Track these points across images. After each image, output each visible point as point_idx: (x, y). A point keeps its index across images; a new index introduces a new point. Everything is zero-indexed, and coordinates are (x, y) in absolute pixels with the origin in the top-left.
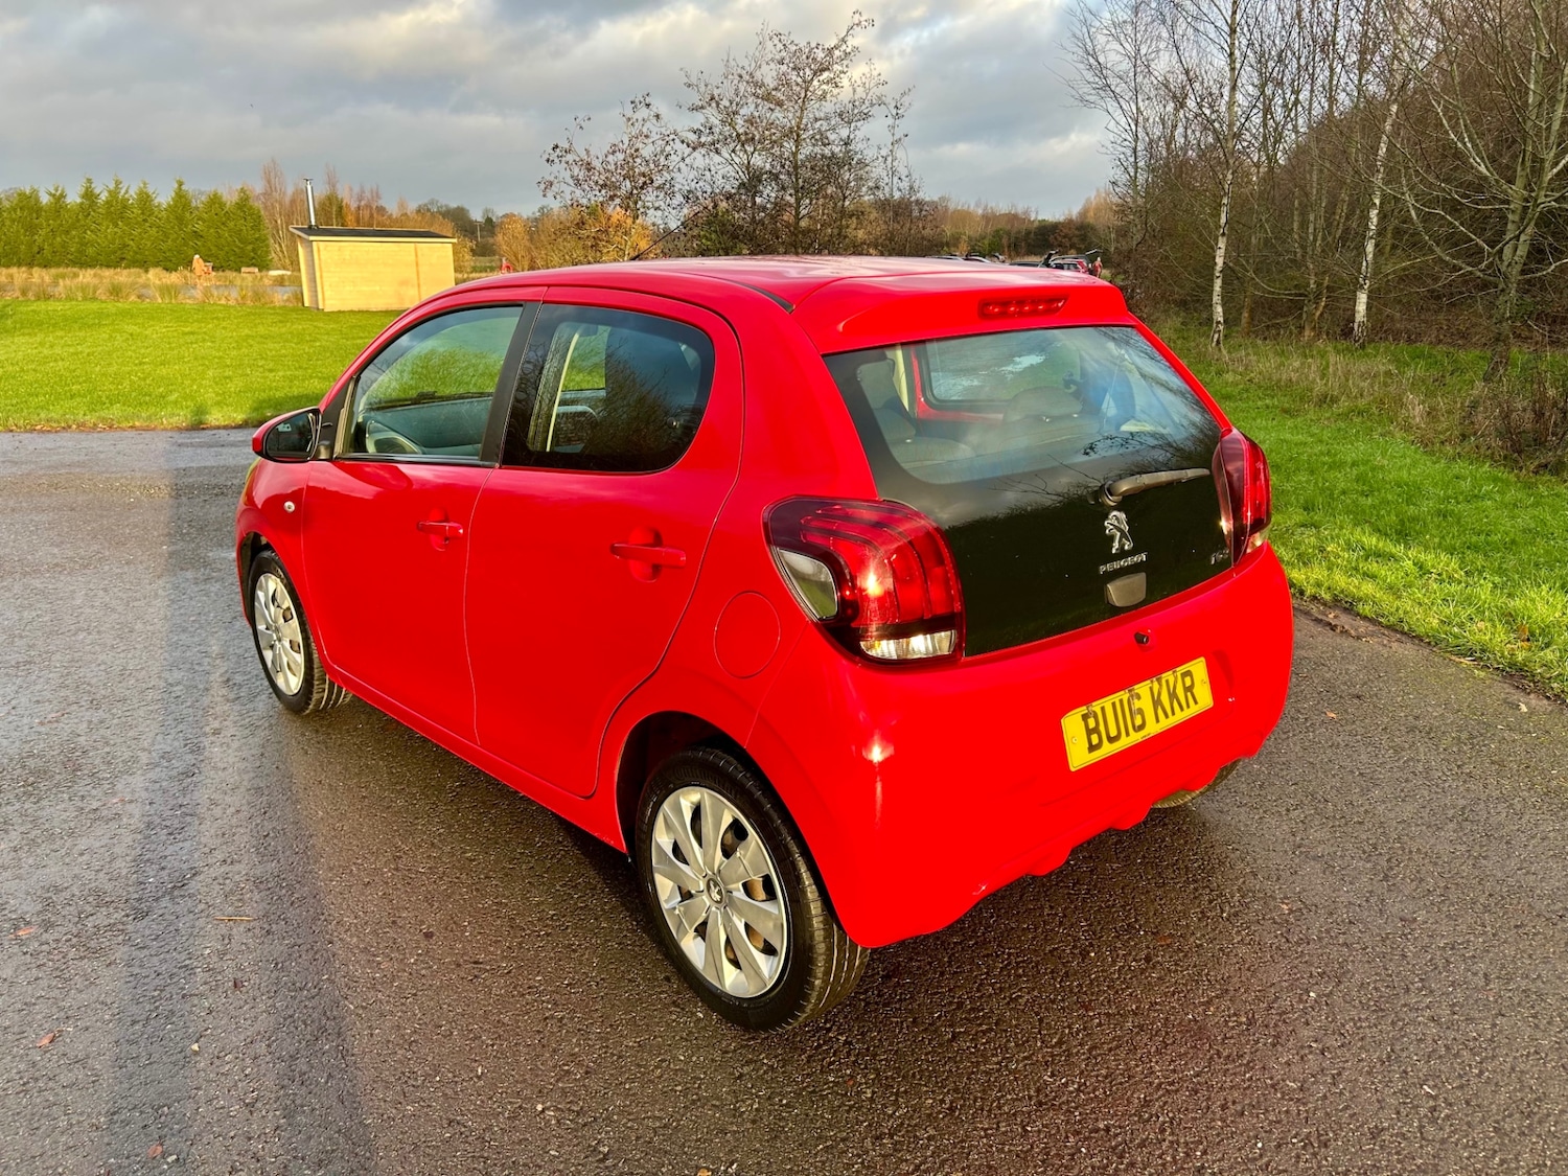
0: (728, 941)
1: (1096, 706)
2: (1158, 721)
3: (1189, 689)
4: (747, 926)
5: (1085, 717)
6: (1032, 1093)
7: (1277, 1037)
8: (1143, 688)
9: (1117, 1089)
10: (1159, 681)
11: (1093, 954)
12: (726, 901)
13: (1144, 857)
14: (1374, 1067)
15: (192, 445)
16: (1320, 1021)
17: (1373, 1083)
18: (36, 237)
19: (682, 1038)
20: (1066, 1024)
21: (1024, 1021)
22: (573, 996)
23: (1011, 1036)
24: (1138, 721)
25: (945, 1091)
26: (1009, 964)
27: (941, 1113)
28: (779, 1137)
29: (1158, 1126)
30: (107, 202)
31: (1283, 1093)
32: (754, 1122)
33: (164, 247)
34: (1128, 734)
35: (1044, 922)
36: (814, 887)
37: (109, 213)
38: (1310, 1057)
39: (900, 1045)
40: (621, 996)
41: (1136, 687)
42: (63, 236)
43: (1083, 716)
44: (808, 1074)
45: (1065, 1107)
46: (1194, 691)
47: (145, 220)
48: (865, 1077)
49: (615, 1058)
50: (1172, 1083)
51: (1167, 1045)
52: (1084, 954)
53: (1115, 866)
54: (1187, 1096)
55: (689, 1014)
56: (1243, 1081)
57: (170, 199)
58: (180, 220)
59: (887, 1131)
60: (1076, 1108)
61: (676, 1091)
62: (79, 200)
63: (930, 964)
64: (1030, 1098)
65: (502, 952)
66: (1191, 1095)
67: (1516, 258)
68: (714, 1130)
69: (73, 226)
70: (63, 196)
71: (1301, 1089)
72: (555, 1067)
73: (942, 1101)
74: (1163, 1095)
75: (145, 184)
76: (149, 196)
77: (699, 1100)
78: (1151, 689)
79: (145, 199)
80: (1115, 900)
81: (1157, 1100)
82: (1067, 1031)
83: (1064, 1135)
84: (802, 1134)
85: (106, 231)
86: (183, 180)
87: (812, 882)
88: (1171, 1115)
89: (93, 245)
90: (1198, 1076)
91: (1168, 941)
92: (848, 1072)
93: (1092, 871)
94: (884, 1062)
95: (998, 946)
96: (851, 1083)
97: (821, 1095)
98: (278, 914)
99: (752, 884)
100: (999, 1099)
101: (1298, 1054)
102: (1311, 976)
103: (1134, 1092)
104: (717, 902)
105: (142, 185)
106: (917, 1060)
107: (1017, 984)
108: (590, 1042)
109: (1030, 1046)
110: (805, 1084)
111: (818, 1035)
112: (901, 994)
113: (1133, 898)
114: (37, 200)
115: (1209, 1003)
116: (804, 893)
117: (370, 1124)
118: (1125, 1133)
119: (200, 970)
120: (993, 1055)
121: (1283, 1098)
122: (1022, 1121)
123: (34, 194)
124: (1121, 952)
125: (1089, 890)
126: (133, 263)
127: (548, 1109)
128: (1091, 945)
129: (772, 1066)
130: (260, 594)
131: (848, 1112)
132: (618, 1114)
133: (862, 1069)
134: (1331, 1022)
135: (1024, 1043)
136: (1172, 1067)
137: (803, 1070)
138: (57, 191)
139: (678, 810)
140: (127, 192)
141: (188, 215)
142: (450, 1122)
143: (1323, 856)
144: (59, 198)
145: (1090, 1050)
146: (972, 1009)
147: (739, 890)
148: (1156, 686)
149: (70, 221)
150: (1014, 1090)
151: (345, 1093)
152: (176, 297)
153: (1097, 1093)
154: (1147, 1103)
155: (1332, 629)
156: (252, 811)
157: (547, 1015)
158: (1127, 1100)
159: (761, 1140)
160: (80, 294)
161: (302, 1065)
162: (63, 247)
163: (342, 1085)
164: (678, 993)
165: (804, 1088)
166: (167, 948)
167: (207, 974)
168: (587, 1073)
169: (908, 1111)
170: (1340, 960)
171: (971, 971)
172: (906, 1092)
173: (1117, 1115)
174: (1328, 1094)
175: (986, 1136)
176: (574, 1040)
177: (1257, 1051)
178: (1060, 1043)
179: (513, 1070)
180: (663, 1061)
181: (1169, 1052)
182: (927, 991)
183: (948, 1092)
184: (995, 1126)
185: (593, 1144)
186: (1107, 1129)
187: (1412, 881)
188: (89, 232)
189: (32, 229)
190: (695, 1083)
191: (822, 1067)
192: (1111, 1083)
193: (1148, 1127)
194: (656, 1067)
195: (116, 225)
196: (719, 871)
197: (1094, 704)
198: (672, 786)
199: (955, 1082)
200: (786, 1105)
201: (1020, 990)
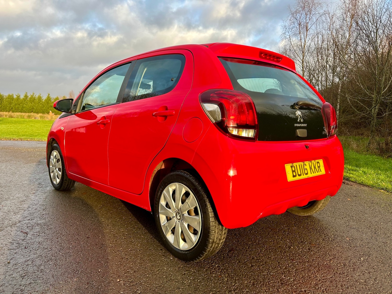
0: (182, 232)
1: (295, 164)
2: (311, 173)
3: (319, 167)
4: (188, 225)
5: (292, 167)
6: (279, 281)
7: (354, 269)
8: (307, 163)
9: (306, 281)
10: (311, 162)
11: (292, 247)
12: (182, 218)
13: (303, 226)
14: (386, 277)
15: (42, 143)
16: (366, 265)
17: (387, 281)
18: (11, 105)
19: (165, 264)
20: (287, 264)
21: (274, 263)
22: (132, 253)
23: (270, 266)
24: (306, 172)
25: (251, 279)
26: (267, 249)
27: (250, 285)
28: (197, 290)
29: (322, 290)
30: (30, 98)
31: (360, 283)
32: (189, 286)
33: (43, 109)
34: (303, 175)
35: (276, 240)
36: (211, 208)
37: (30, 100)
38: (366, 274)
39: (235, 268)
40: (147, 253)
41: (305, 162)
42: (18, 105)
43: (291, 166)
44: (206, 274)
45: (290, 285)
46: (320, 168)
47: (39, 103)
48: (224, 275)
49: (144, 268)
50: (324, 280)
51: (320, 270)
52: (290, 247)
53: (295, 228)
54: (329, 283)
55: (168, 258)
56: (346, 279)
57: (46, 98)
58: (48, 103)
59: (233, 289)
60: (294, 285)
61: (163, 277)
62: (23, 97)
63: (243, 248)
64: (279, 282)
65: (110, 242)
66: (330, 283)
67: (375, 112)
68: (175, 288)
69: (21, 103)
70: (19, 96)
71: (365, 282)
72: (125, 270)
73: (250, 282)
74: (321, 283)
75: (40, 94)
76: (41, 97)
77: (171, 280)
78: (309, 164)
79: (40, 98)
80: (296, 236)
81: (320, 284)
82: (287, 265)
83: (291, 292)
84: (205, 289)
85: (29, 104)
86: (50, 94)
87: (210, 206)
88: (325, 288)
89: (25, 108)
90: (331, 278)
91: (315, 245)
92: (219, 274)
93: (288, 229)
94: (230, 272)
95: (263, 245)
96: (220, 277)
97: (210, 280)
98: (43, 231)
99: (191, 211)
100: (268, 282)
101: (361, 273)
102: (360, 254)
103: (312, 281)
104: (179, 219)
105: (39, 95)
106: (241, 271)
107: (270, 254)
108: (136, 264)
109: (276, 269)
110: (205, 277)
111: (209, 264)
112: (234, 255)
113: (302, 235)
114: (13, 97)
115: (331, 260)
116: (208, 209)
117: (61, 283)
118: (311, 292)
119: (15, 243)
120: (265, 271)
121: (360, 284)
122: (277, 288)
123: (12, 95)
124: (301, 247)
125: (288, 233)
126: (35, 112)
127: (121, 281)
128: (291, 245)
129: (195, 272)
130: (52, 157)
131: (220, 284)
132: (144, 283)
133: (224, 273)
134: (370, 266)
135: (274, 268)
136: (323, 275)
137: (205, 273)
138: (18, 95)
139: (168, 192)
140: (35, 96)
141: (50, 102)
142: (88, 283)
143: (355, 228)
144: (18, 97)
145: (296, 270)
146: (257, 259)
147: (186, 214)
148: (310, 163)
149: (20, 102)
150: (273, 280)
151: (54, 275)
152: (44, 119)
153: (300, 281)
154: (316, 284)
155: (344, 183)
156: (40, 209)
157: (123, 257)
158: (310, 283)
159: (191, 291)
160: (20, 117)
161: (42, 267)
162: (18, 108)
163: (54, 273)
164: (165, 253)
165: (205, 278)
166: (7, 238)
167: (17, 245)
168: (134, 272)
169: (239, 284)
170: (368, 251)
171: (255, 250)
172: (238, 279)
173: (308, 287)
174: (374, 283)
175: (266, 292)
176: (131, 264)
177: (348, 272)
178: (286, 268)
179: (111, 270)
180: (159, 269)
181: (321, 272)
182: (242, 255)
183: (252, 280)
184: (268, 289)
185: (135, 290)
186: (305, 291)
187: (383, 234)
188: (25, 105)
189: (10, 103)
190: (170, 275)
191: (211, 272)
192: (304, 279)
193: (318, 291)
194: (157, 271)
195: (32, 103)
196: (180, 208)
197: (294, 164)
198: (167, 184)
199: (254, 277)
200: (199, 282)
201: (271, 255)
